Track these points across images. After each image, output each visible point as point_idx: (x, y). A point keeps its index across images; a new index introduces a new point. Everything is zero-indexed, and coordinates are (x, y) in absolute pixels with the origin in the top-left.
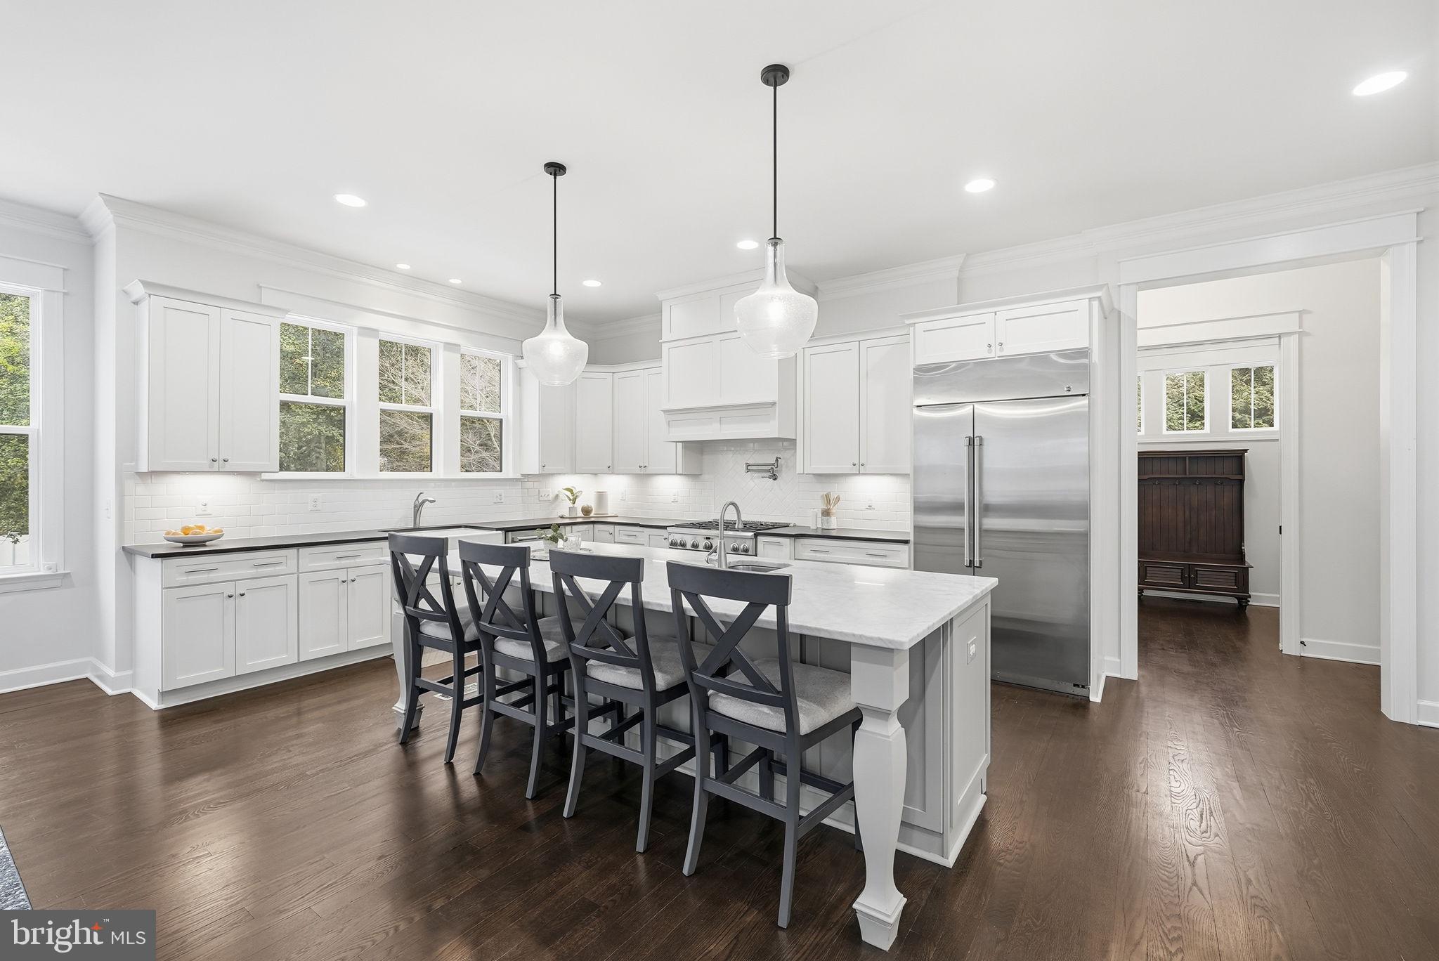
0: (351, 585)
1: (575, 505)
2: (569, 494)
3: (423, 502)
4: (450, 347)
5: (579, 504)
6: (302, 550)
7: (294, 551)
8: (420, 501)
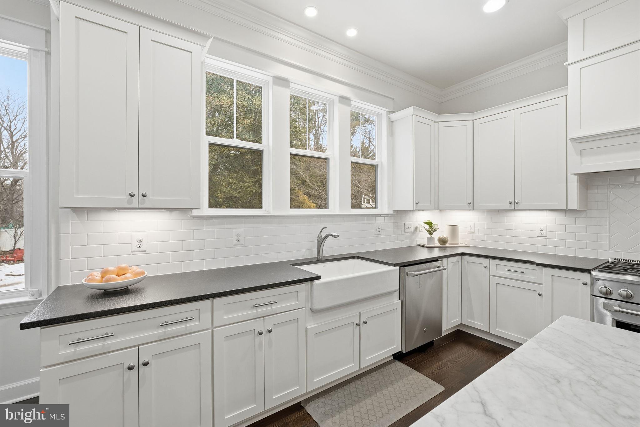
0: (267, 336)
1: (433, 236)
2: (427, 227)
3: (327, 236)
4: (344, 100)
5: (436, 236)
6: (217, 301)
7: (208, 302)
8: (323, 235)
